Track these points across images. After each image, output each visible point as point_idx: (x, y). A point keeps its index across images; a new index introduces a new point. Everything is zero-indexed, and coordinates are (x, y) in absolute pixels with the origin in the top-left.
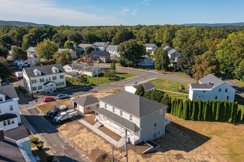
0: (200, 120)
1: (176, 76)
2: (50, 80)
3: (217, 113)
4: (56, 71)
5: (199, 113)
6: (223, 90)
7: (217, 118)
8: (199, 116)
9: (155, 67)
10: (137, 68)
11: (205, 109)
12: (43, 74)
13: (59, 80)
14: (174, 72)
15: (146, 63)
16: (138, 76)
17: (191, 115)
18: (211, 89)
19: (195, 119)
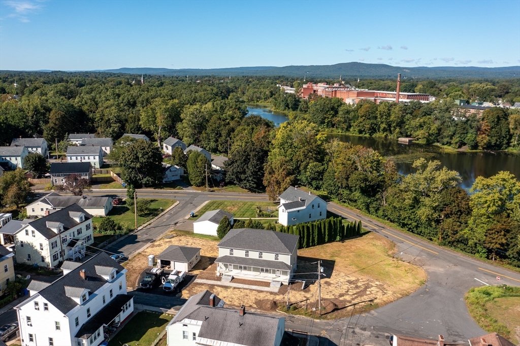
0: (313, 246)
1: (230, 193)
2: (74, 236)
3: (327, 233)
4: (81, 218)
5: (311, 238)
6: (316, 206)
7: (326, 240)
8: (311, 241)
9: (192, 183)
10: (161, 188)
11: (316, 232)
12: (66, 229)
13: (85, 233)
14: (223, 186)
15: (169, 177)
16: (178, 202)
17: (304, 242)
18: (304, 207)
19: (308, 246)
